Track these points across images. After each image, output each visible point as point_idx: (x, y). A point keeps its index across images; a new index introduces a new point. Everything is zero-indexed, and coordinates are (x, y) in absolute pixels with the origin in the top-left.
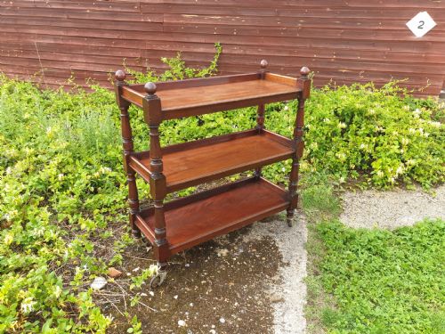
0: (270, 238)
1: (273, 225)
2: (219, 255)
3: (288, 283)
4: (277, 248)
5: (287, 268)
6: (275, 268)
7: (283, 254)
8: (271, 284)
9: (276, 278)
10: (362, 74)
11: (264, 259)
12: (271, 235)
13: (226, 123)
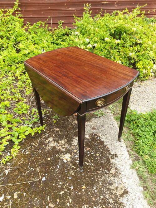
0: (95, 135)
1: (93, 123)
2: (65, 161)
3: (123, 173)
4: (102, 142)
5: (116, 158)
6: (109, 161)
7: (108, 146)
8: (112, 178)
9: (113, 171)
10: (117, 4)
11: (98, 155)
12: (95, 131)
13: (36, 48)
